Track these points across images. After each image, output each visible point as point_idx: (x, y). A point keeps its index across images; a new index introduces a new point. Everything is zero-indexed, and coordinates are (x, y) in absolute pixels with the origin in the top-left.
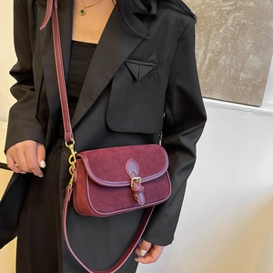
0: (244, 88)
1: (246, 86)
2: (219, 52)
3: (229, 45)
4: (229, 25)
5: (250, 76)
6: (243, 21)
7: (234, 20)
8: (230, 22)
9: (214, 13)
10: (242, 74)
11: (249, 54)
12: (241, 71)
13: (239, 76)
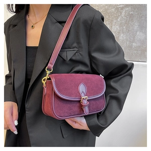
0: (136, 52)
1: (137, 50)
2: (119, 33)
3: (124, 27)
4: (123, 16)
5: (139, 44)
6: (131, 13)
7: (125, 13)
8: (123, 14)
9: (113, 10)
10: (134, 44)
11: (137, 31)
12: (133, 42)
13: (132, 45)
